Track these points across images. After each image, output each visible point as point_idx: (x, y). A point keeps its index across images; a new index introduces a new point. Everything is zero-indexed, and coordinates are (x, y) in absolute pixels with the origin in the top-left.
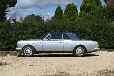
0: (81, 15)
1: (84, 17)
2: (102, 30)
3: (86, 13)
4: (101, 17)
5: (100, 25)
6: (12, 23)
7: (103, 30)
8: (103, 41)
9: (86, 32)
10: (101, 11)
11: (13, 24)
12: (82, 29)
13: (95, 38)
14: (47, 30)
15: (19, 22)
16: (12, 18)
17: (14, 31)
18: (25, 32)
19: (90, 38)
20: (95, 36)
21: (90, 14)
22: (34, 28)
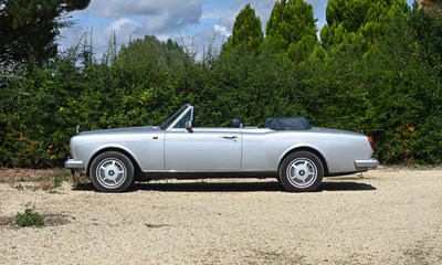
0: (328, 39)
1: (341, 45)
2: (406, 92)
3: (349, 31)
4: (405, 47)
5: (401, 75)
6: (79, 69)
7: (411, 92)
8: (410, 132)
9: (350, 101)
10: (404, 26)
11: (81, 72)
12: (335, 89)
13: (383, 121)
14: (205, 93)
15: (104, 66)
16: (80, 52)
17: (85, 98)
18: (126, 99)
19: (362, 122)
20: (383, 115)
21: (364, 33)
22: (159, 85)
